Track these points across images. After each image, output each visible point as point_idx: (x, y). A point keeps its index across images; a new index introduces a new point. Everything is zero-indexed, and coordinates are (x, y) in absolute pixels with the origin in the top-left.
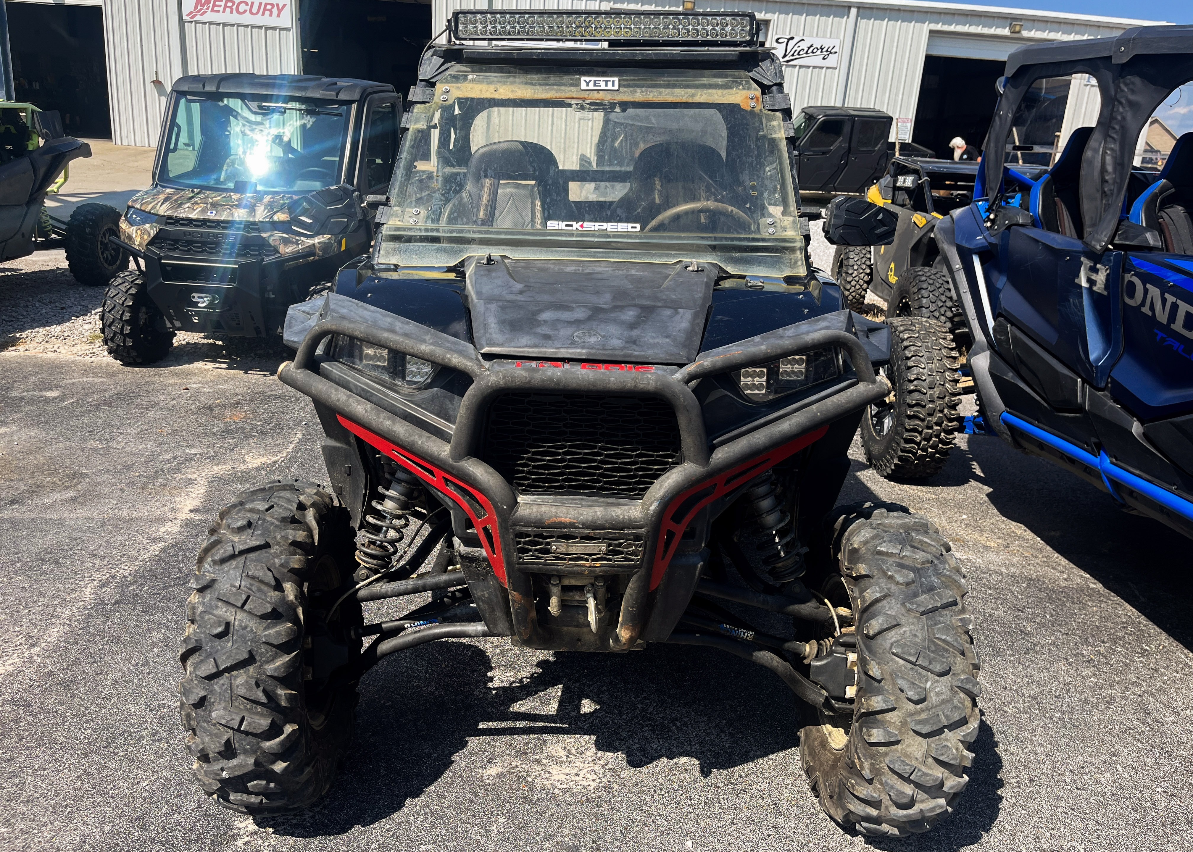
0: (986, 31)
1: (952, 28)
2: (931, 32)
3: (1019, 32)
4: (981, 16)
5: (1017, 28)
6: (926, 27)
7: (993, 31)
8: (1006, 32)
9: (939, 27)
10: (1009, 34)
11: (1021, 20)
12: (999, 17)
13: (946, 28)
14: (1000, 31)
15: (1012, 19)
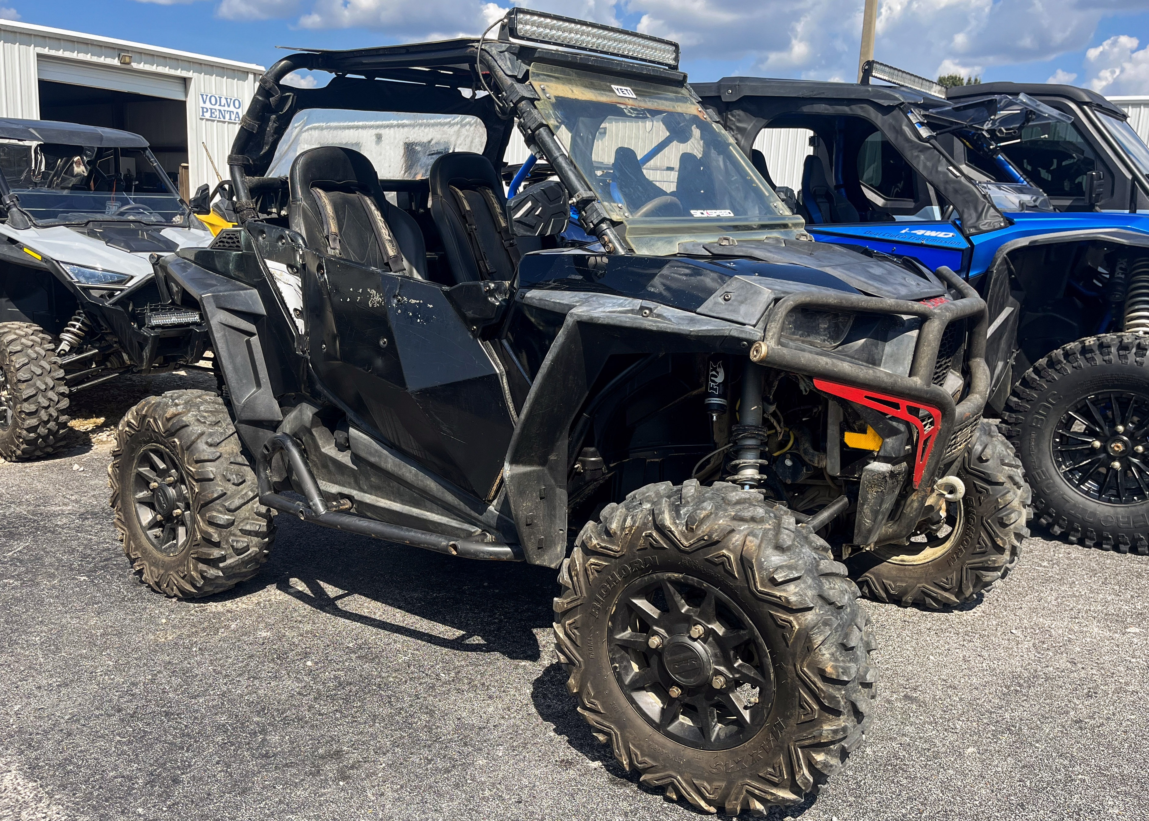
0: (95, 59)
1: (60, 53)
2: (39, 56)
3: (129, 64)
4: (87, 44)
5: (127, 60)
6: (32, 51)
7: (102, 60)
8: (116, 62)
9: (46, 51)
10: (119, 64)
11: (128, 51)
12: (105, 47)
13: (53, 53)
14: (109, 61)
15: (119, 49)
